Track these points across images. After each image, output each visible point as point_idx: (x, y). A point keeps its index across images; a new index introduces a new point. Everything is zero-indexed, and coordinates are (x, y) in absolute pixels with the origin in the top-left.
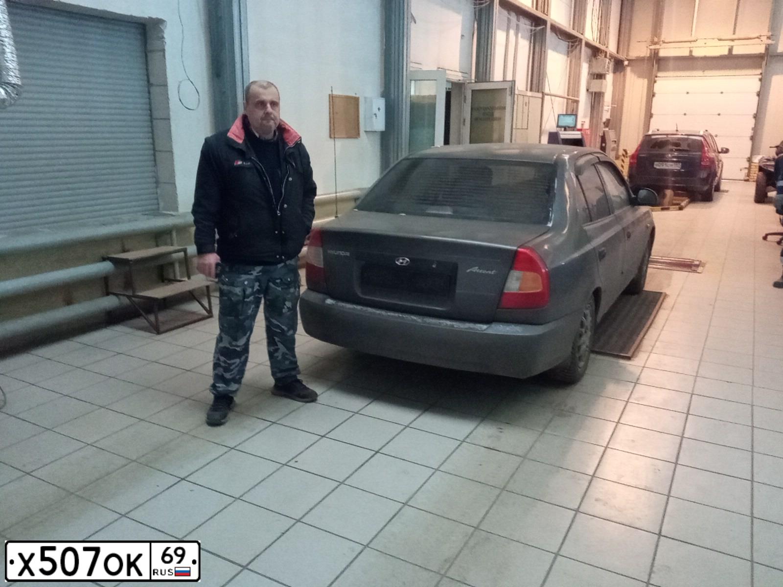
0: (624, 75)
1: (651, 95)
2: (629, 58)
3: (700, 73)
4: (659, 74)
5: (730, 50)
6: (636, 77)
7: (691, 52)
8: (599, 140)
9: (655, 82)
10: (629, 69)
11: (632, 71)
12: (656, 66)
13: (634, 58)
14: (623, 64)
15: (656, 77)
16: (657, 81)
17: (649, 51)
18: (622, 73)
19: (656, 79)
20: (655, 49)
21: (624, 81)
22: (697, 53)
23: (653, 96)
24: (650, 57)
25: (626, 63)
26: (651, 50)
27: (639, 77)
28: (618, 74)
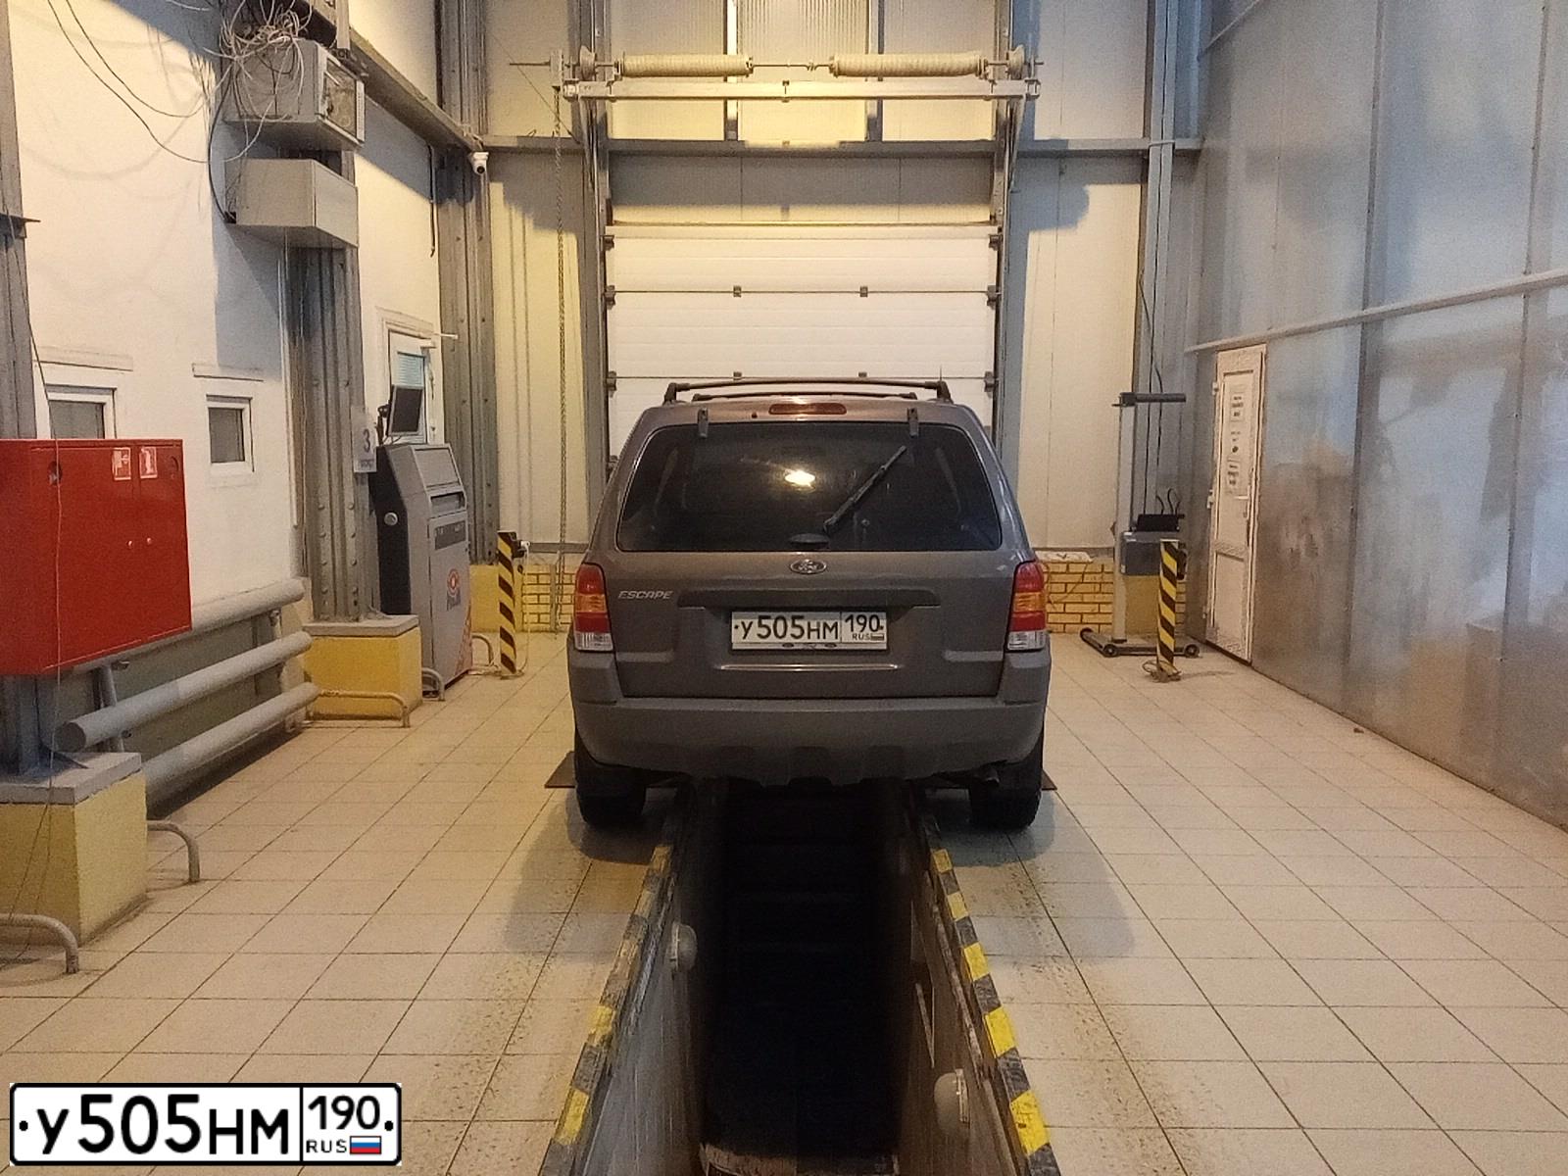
0: (479, 213)
1: (599, 299)
2: (489, 141)
3: (773, 214)
4: (621, 215)
5: (874, 124)
6: (529, 225)
8: (355, 496)
9: (609, 243)
10: (497, 190)
11: (509, 197)
12: (602, 180)
13: (513, 143)
14: (471, 166)
15: (610, 222)
16: (615, 241)
17: (566, 107)
18: (471, 206)
19: (609, 230)
20: (590, 100)
21: (485, 239)
22: (754, 130)
23: (609, 301)
24: (576, 135)
25: (480, 159)
26: (573, 99)
27: (541, 224)
28: (452, 206)
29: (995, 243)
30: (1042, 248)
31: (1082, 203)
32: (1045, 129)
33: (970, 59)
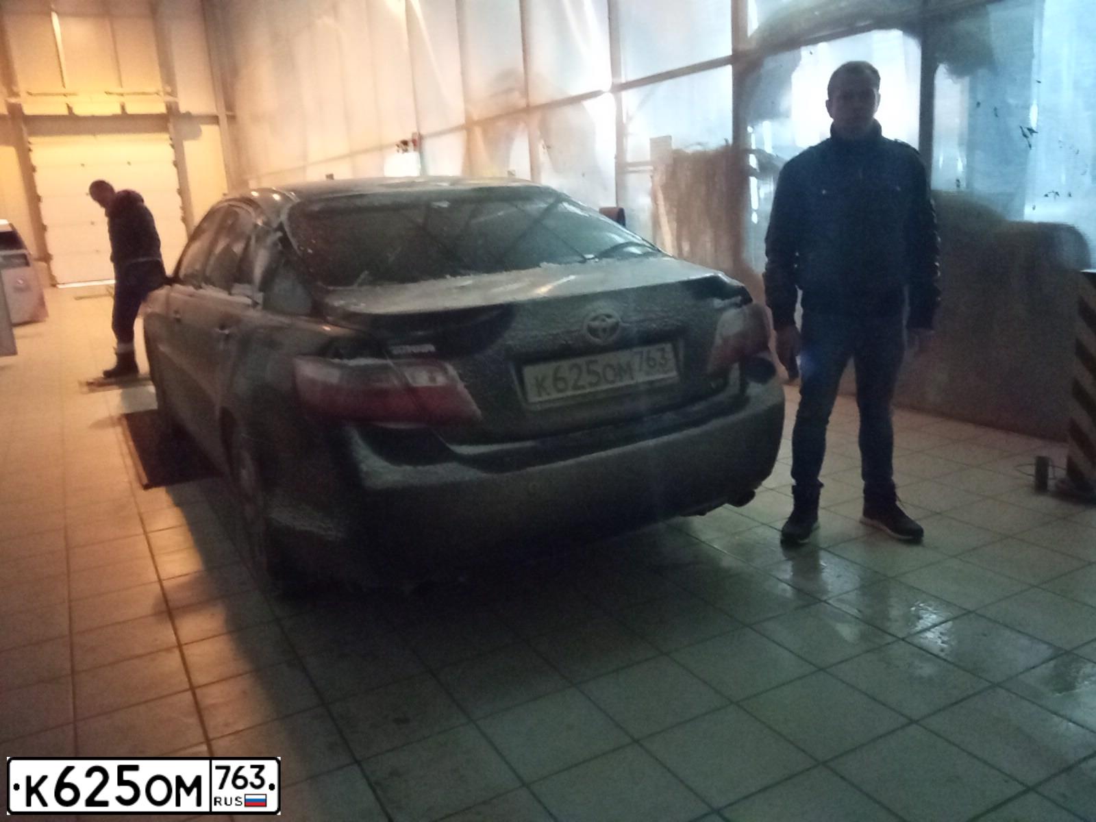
1: (29, 170)
3: (90, 138)
4: (32, 140)
5: (123, 108)
7: (70, 108)
9: (29, 151)
12: (24, 128)
15: (29, 144)
16: (33, 150)
17: (5, 106)
20: (14, 104)
22: (79, 111)
23: (33, 170)
24: (10, 115)
26: (10, 104)
29: (173, 146)
30: (189, 146)
31: (201, 131)
32: (183, 109)
33: (152, 89)
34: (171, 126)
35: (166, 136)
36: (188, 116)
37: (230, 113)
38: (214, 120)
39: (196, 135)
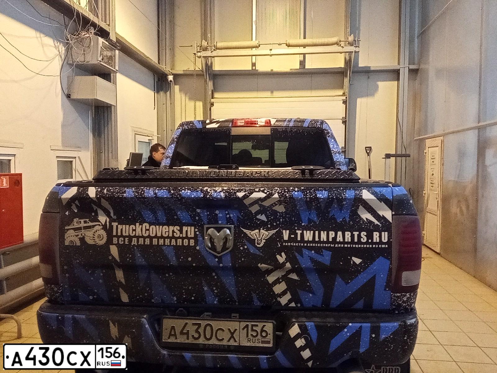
0: (171, 96)
2: (174, 72)
3: (268, 94)
4: (216, 95)
6: (187, 100)
7: (254, 65)
9: (212, 104)
10: (177, 88)
11: (180, 90)
12: (210, 84)
13: (182, 72)
14: (168, 80)
16: (214, 104)
18: (168, 93)
19: (212, 100)
20: (206, 57)
21: (173, 104)
22: (261, 66)
25: (171, 78)
27: (190, 99)
28: (162, 93)
29: (345, 102)
30: (361, 103)
31: (376, 88)
32: (362, 63)
33: (335, 40)
34: (346, 80)
35: (340, 92)
36: (367, 71)
37: (412, 67)
38: (395, 74)
39: (370, 92)
